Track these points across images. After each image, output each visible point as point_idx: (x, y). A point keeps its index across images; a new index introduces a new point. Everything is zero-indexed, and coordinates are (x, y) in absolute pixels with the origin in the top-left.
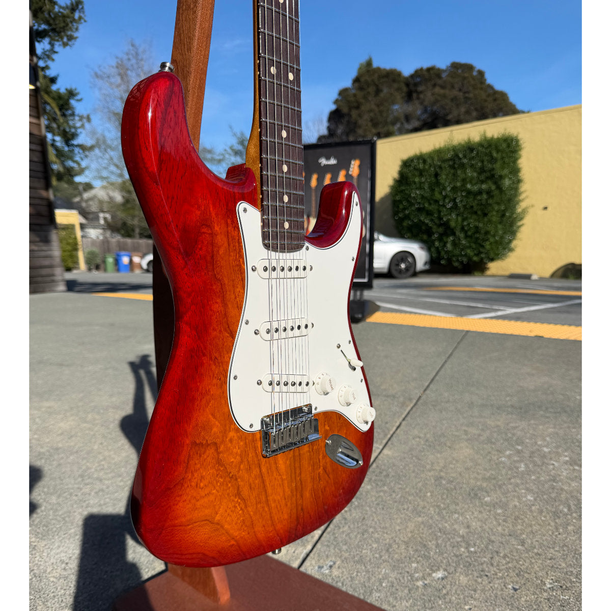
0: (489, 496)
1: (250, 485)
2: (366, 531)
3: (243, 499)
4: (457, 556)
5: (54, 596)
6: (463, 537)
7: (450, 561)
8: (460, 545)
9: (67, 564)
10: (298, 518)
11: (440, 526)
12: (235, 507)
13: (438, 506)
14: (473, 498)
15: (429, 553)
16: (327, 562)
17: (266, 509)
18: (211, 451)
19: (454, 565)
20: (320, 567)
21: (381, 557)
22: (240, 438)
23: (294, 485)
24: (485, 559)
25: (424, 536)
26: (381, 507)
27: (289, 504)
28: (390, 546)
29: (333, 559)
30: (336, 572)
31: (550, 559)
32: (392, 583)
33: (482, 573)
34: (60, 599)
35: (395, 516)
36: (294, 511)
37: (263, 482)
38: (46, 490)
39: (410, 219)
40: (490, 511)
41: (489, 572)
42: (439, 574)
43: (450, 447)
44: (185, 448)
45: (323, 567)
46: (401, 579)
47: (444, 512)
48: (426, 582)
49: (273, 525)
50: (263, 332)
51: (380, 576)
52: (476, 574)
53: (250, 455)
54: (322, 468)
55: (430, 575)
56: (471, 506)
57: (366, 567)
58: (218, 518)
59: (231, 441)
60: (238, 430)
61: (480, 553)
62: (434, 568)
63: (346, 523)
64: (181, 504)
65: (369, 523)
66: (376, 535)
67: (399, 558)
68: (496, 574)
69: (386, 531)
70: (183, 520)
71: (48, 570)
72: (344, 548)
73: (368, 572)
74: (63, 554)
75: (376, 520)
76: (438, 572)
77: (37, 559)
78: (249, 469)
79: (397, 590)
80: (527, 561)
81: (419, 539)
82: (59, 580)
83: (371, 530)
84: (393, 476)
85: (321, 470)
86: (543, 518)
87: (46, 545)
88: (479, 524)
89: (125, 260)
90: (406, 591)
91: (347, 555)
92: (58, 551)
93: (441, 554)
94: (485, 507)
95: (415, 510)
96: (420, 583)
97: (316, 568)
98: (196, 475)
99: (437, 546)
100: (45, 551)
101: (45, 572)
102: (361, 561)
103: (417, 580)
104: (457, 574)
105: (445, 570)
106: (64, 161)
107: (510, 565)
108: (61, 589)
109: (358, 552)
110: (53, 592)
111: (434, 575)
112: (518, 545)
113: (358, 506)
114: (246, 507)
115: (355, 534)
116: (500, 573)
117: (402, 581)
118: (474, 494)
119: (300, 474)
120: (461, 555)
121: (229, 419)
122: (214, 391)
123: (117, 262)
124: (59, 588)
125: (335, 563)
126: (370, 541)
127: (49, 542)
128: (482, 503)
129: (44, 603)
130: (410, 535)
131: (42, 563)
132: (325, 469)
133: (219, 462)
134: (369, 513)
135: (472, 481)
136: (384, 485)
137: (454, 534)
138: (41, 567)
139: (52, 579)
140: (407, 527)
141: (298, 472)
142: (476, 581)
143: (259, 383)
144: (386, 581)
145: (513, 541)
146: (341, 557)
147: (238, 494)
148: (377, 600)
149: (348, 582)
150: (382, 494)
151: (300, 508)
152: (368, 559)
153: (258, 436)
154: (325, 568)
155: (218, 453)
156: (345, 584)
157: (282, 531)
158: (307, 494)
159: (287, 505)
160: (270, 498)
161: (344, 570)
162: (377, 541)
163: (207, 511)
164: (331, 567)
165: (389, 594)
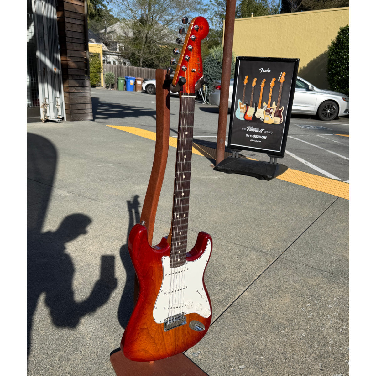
0: (284, 330)
1: (159, 339)
2: (219, 339)
3: (156, 344)
4: (253, 359)
5: (88, 347)
6: (261, 350)
7: (250, 361)
8: (258, 354)
9: (93, 332)
10: (176, 348)
11: (253, 342)
12: (153, 346)
13: (257, 331)
14: (276, 329)
15: (242, 356)
16: (197, 352)
17: (164, 346)
18: (146, 331)
19: (250, 363)
20: (194, 353)
21: (221, 353)
22: (156, 326)
23: (175, 338)
24: (265, 363)
25: (244, 346)
26: (230, 327)
27: (173, 344)
28: (227, 348)
29: (201, 350)
30: (200, 357)
31: (294, 369)
32: (221, 366)
33: (260, 370)
34: (91, 349)
35: (235, 333)
36: (175, 346)
37: (163, 338)
38: (84, 290)
39: (340, 75)
40: (280, 339)
41: (264, 369)
42: (242, 367)
43: (279, 296)
44: (138, 330)
45: (195, 353)
46: (225, 365)
47: (258, 335)
48: (235, 369)
49: (166, 351)
50: (167, 293)
51: (217, 362)
52: (257, 369)
53: (159, 330)
54: (187, 332)
55: (238, 366)
56: (273, 334)
57: (213, 357)
58: (147, 349)
59: (153, 327)
60: (156, 323)
61: (264, 359)
62: (241, 363)
63: (211, 333)
64: (135, 345)
65: (222, 335)
66: (223, 342)
67: (228, 355)
68: (266, 371)
69: (228, 341)
70: (136, 350)
71: (86, 334)
72: (207, 345)
73: (213, 359)
74: (92, 328)
75: (225, 334)
76: (242, 365)
77: (82, 328)
78: (159, 335)
79: (222, 370)
80: (283, 368)
81: (241, 348)
82: (90, 340)
83: (222, 339)
84: (243, 310)
85: (187, 333)
86: (303, 348)
87: (85, 322)
88: (271, 345)
89: (132, 82)
90: (225, 371)
91: (207, 349)
92: (90, 326)
93: (247, 356)
94: (279, 336)
95: (245, 331)
96: (232, 369)
97: (192, 353)
98: (141, 337)
99: (247, 352)
100: (85, 325)
101: (85, 335)
102: (211, 354)
103: (232, 367)
104: (250, 368)
105: (246, 365)
106: (96, 4)
107: (274, 368)
108: (91, 344)
109: (212, 349)
110: (88, 345)
111: (240, 366)
112: (283, 359)
113: (220, 325)
114: (156, 346)
115: (214, 339)
116: (268, 371)
117: (225, 367)
118: (277, 328)
119: (178, 334)
120: (255, 359)
121: (153, 320)
122: (149, 313)
123: (126, 83)
124: (90, 344)
125: (200, 353)
126: (219, 345)
127: (86, 320)
128: (279, 333)
129: (85, 349)
130: (237, 345)
131: (84, 330)
132: (188, 332)
133: (149, 333)
134: (224, 329)
135: (280, 320)
136: (237, 314)
137: (257, 348)
138: (83, 333)
139: (87, 339)
140: (238, 340)
141: (177, 334)
142: (256, 373)
143: (165, 309)
144: (219, 365)
145: (282, 357)
146: (204, 350)
147: (154, 342)
148: (212, 373)
149: (203, 362)
150: (234, 320)
151: (177, 345)
152: (215, 353)
153: (163, 324)
154: (196, 354)
155: (148, 331)
156: (202, 363)
157: (169, 353)
158: (180, 341)
159: (172, 344)
160: (166, 343)
161: (203, 357)
162: (222, 345)
163: (143, 347)
164: (198, 354)
165: (218, 371)
